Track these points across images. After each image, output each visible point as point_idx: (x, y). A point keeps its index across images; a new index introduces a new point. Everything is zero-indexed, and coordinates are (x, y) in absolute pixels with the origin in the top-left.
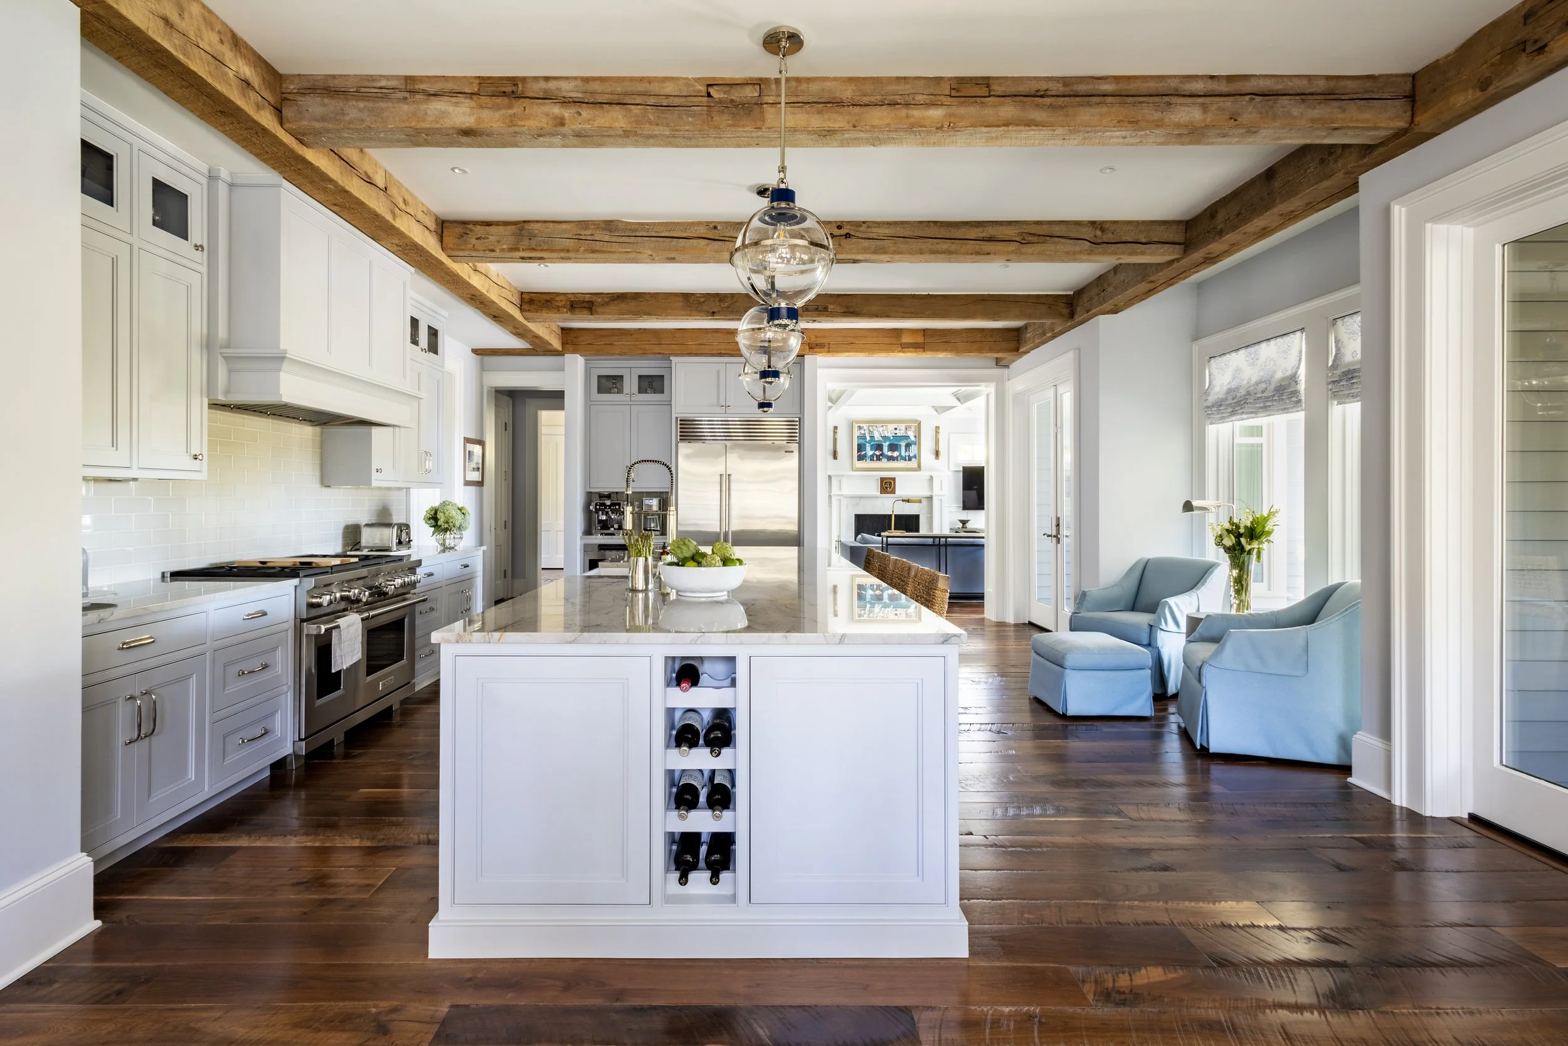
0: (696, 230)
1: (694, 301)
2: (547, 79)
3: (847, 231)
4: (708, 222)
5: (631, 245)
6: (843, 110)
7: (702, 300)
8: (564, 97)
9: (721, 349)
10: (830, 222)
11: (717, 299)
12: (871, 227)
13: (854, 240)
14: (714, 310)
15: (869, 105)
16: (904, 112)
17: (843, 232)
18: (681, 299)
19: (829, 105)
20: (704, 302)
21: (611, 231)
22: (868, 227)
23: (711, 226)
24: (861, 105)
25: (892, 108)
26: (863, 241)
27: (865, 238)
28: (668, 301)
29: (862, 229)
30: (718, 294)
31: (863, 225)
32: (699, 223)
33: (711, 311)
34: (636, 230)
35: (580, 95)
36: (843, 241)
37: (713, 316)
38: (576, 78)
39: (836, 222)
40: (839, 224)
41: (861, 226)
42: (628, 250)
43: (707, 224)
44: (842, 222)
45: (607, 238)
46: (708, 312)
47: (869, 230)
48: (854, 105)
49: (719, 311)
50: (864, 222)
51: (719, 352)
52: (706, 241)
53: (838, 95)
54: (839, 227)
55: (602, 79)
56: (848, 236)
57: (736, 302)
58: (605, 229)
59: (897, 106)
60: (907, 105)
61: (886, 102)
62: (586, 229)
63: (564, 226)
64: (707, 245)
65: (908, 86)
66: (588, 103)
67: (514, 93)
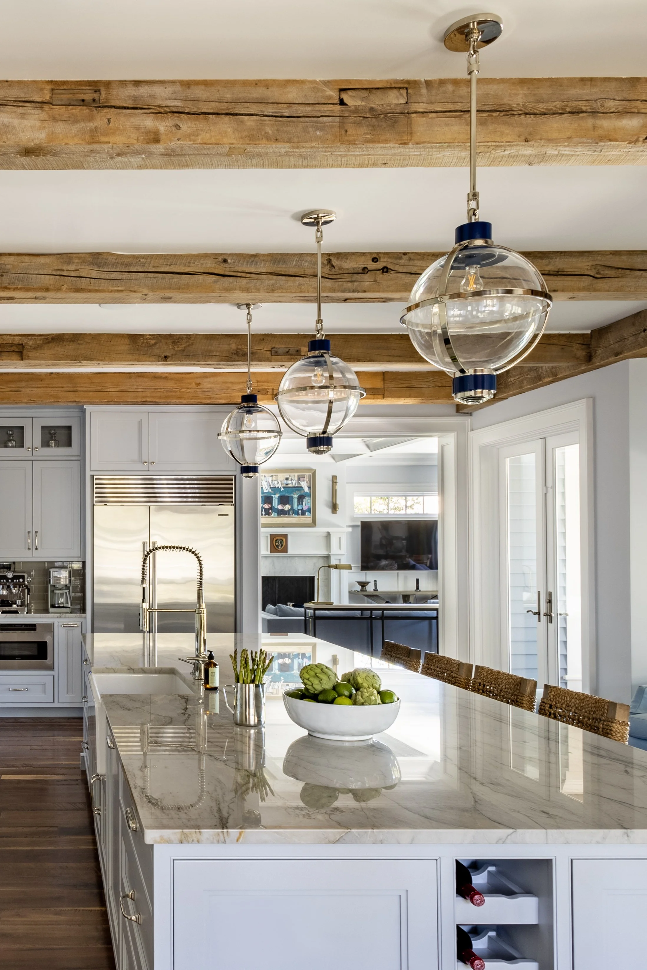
0: (202, 264)
1: (143, 343)
2: (137, 83)
3: (384, 264)
4: (216, 254)
5: (123, 283)
6: (513, 119)
7: (153, 342)
8: (159, 106)
9: (146, 397)
10: (364, 254)
11: (170, 342)
12: (414, 260)
13: (392, 275)
14: (167, 354)
15: (545, 114)
16: (590, 122)
17: (379, 265)
18: (127, 341)
19: (494, 114)
20: (155, 344)
21: (99, 266)
22: (410, 259)
23: (220, 259)
24: (535, 114)
25: (575, 116)
26: (404, 276)
27: (406, 273)
28: (112, 343)
29: (402, 262)
30: (170, 336)
31: (404, 257)
32: (206, 256)
33: (163, 355)
34: (127, 265)
35: (178, 104)
36: (380, 276)
37: (166, 361)
38: (173, 82)
39: (371, 254)
40: (375, 256)
41: (401, 258)
42: (120, 288)
43: (215, 256)
44: (378, 253)
45: (94, 274)
46: (159, 356)
47: (411, 263)
48: (526, 114)
49: (172, 355)
50: (405, 254)
51: (144, 400)
52: (214, 278)
53: (506, 101)
54: (375, 260)
55: (207, 84)
56: (385, 270)
57: (192, 344)
58: (92, 263)
59: (581, 115)
60: (594, 113)
61: (568, 110)
62: (69, 263)
63: (42, 260)
64: (215, 282)
65: (596, 90)
66: (188, 113)
67: (94, 100)
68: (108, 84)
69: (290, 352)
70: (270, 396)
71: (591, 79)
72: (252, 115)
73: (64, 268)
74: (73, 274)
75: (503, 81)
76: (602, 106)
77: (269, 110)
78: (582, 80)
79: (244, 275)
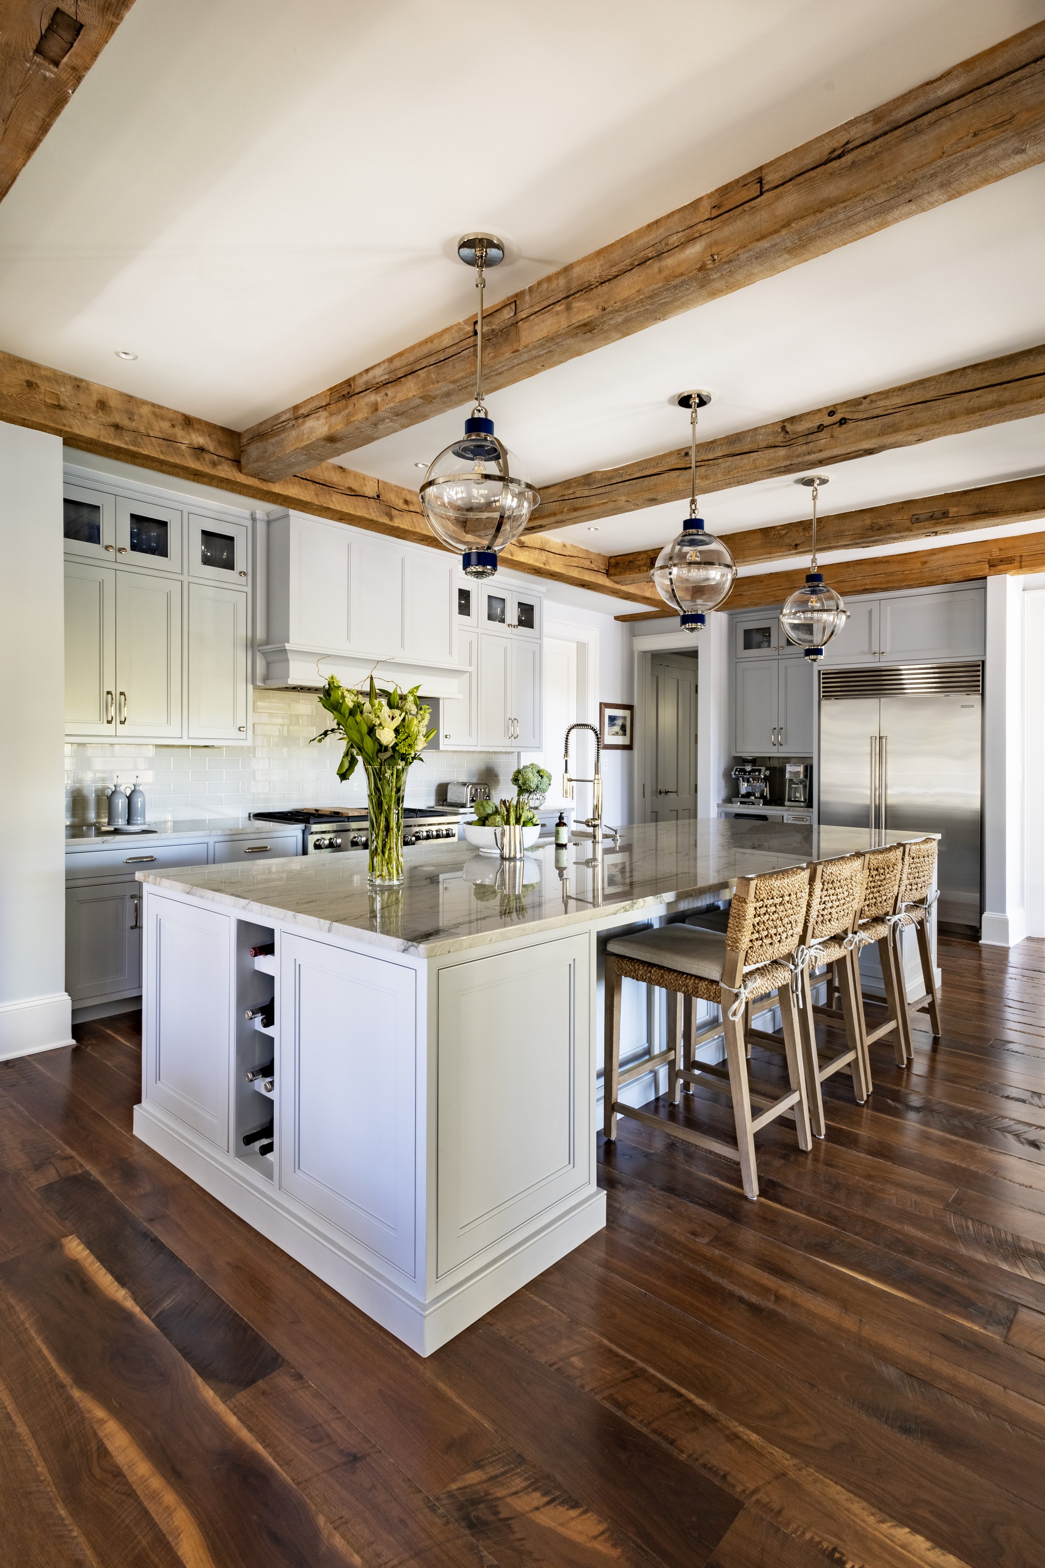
0: (667, 462)
1: (774, 535)
2: (367, 371)
3: (841, 416)
4: (679, 450)
5: (606, 495)
6: (591, 294)
7: (784, 532)
8: (377, 383)
10: (819, 410)
11: (801, 528)
12: (876, 401)
13: (851, 425)
14: (798, 542)
15: (618, 276)
16: (655, 266)
17: (837, 418)
18: (759, 536)
19: (577, 295)
20: (786, 533)
21: (589, 485)
22: (872, 402)
23: (683, 454)
24: (610, 280)
25: (643, 266)
26: (864, 423)
27: (867, 419)
28: (746, 540)
29: (862, 407)
30: (801, 522)
31: (864, 401)
32: (671, 454)
33: (794, 544)
34: (610, 478)
35: (386, 377)
36: (837, 430)
37: (797, 549)
38: (384, 362)
39: (827, 408)
40: (832, 409)
41: (860, 404)
42: (604, 501)
43: (679, 451)
44: (834, 406)
45: (586, 493)
46: (790, 545)
47: (873, 405)
48: (602, 283)
49: (803, 542)
50: (865, 398)
52: (677, 473)
53: (586, 279)
54: (831, 413)
55: (400, 355)
56: (843, 422)
57: (824, 527)
58: (585, 484)
59: (648, 263)
60: (659, 255)
61: (636, 263)
62: (569, 488)
63: (551, 490)
64: (679, 476)
65: (661, 230)
66: (392, 382)
67: (348, 393)
68: (354, 379)
69: (935, 516)
70: (1017, 564)
71: (657, 222)
72: (424, 368)
73: (566, 493)
74: (572, 497)
75: (584, 260)
76: (667, 244)
77: (433, 360)
78: (649, 226)
79: (702, 463)
